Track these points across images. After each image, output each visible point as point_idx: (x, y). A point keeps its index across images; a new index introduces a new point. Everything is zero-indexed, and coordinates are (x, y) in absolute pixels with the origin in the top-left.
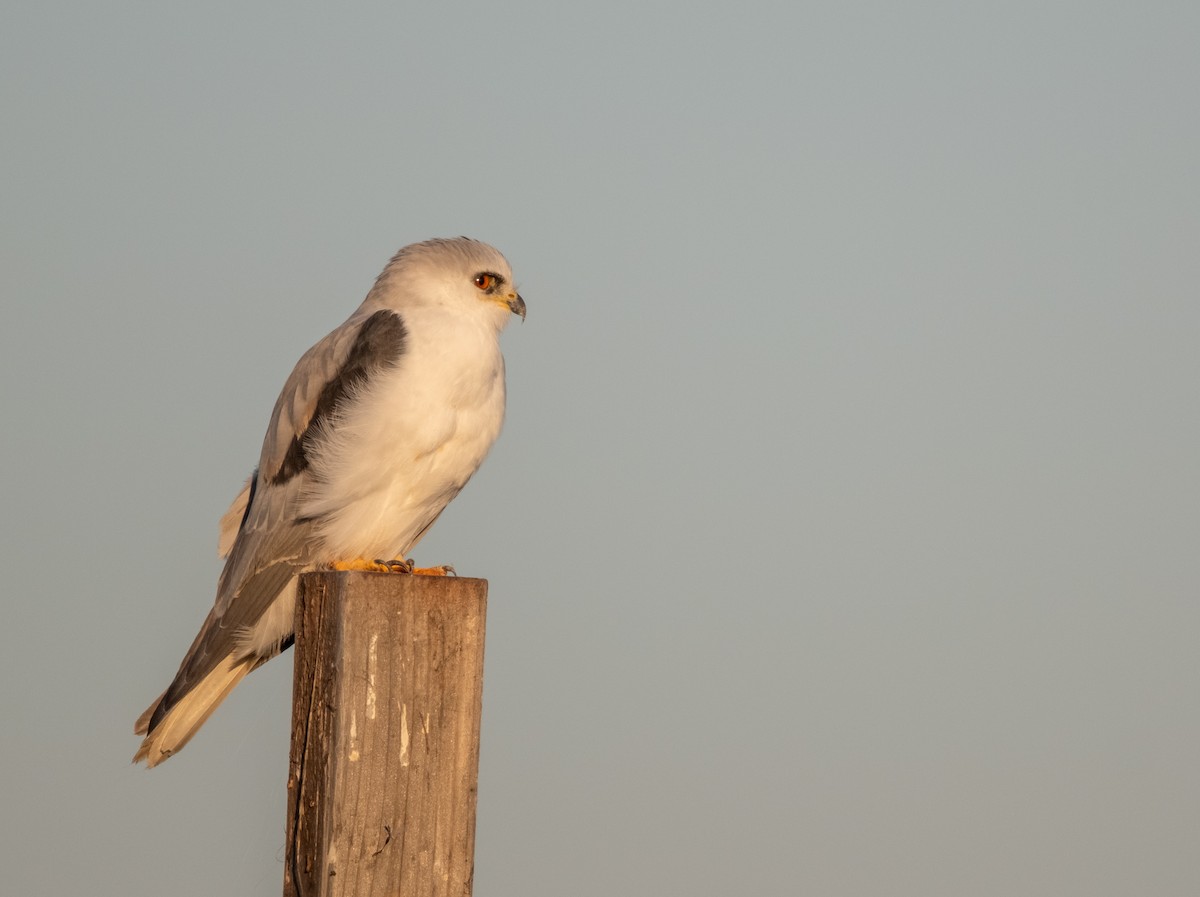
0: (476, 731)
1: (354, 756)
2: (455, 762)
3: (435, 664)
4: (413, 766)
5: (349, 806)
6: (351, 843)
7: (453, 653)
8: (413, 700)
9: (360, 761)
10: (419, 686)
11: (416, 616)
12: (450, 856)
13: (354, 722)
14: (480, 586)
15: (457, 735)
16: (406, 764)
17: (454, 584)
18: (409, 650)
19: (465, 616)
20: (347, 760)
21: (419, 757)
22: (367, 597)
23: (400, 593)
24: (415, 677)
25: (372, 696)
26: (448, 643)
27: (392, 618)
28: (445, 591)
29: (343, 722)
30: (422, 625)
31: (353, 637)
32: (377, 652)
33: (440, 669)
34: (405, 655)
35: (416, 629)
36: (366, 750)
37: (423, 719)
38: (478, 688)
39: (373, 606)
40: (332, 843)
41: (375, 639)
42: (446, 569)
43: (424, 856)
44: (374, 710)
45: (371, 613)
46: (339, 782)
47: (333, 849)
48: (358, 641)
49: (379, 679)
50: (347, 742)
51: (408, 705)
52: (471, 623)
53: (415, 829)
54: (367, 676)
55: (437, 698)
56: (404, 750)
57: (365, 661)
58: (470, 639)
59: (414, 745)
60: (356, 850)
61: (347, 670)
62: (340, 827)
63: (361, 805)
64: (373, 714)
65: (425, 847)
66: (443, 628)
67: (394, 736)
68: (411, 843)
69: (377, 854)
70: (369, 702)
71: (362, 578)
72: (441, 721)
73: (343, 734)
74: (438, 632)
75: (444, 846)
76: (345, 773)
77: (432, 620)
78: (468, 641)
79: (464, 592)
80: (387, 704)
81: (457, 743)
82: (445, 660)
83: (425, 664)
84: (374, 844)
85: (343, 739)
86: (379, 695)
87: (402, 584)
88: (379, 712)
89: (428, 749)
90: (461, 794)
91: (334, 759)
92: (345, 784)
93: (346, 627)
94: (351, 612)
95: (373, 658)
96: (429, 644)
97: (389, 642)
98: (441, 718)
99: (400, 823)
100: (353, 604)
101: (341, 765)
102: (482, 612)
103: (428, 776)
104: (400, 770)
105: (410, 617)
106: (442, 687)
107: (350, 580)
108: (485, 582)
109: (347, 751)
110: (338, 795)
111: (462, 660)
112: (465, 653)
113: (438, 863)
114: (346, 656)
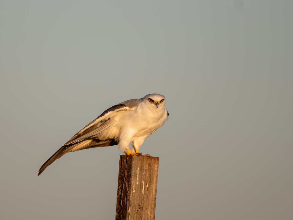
0: (156, 187)
1: (134, 191)
2: (152, 193)
3: (149, 174)
4: (145, 194)
5: (132, 202)
6: (133, 208)
7: (153, 172)
8: (145, 181)
9: (135, 192)
10: (146, 178)
11: (146, 164)
12: (151, 211)
13: (134, 185)
14: (158, 159)
15: (153, 188)
16: (143, 193)
17: (153, 158)
18: (145, 171)
19: (155, 164)
20: (133, 192)
21: (146, 192)
22: (137, 160)
23: (143, 160)
24: (146, 176)
25: (138, 180)
26: (152, 170)
27: (142, 164)
28: (151, 159)
29: (132, 185)
30: (147, 166)
31: (134, 168)
32: (139, 171)
33: (150, 174)
34: (144, 172)
35: (146, 167)
36: (136, 190)
37: (147, 184)
38: (157, 179)
39: (138, 162)
40: (129, 208)
41: (138, 168)
42: (148, 155)
43: (146, 211)
44: (138, 182)
45: (138, 163)
46: (131, 196)
47: (129, 209)
48: (135, 169)
49: (139, 176)
50: (133, 189)
51: (144, 182)
52: (156, 166)
53: (145, 205)
54: (137, 176)
55: (150, 180)
56: (143, 190)
57: (136, 173)
58: (156, 169)
59: (145, 189)
60: (134, 210)
61: (133, 174)
62: (131, 205)
63: (135, 201)
64: (138, 183)
65: (147, 210)
66: (151, 167)
67: (141, 187)
68: (144, 208)
69: (138, 210)
70: (137, 181)
71: (136, 156)
72: (150, 185)
73: (132, 187)
74: (150, 167)
75: (150, 209)
76: (132, 195)
77: (149, 165)
78: (155, 169)
79: (155, 160)
80: (140, 181)
81: (153, 189)
82: (151, 173)
83: (147, 174)
84: (137, 209)
85: (132, 188)
86: (139, 179)
87: (144, 158)
88: (139, 183)
89: (148, 190)
90: (153, 199)
91: (130, 191)
93: (133, 166)
94: (134, 163)
95: (138, 172)
96: (148, 170)
97: (141, 169)
98: (150, 184)
99: (142, 205)
100: (135, 162)
101: (131, 193)
102: (158, 163)
103: (147, 196)
104: (142, 194)
105: (145, 164)
106: (150, 178)
107: (134, 156)
109: (133, 190)
110: (131, 199)
111: (154, 173)
112: (155, 172)
113: (149, 213)
114: (133, 172)
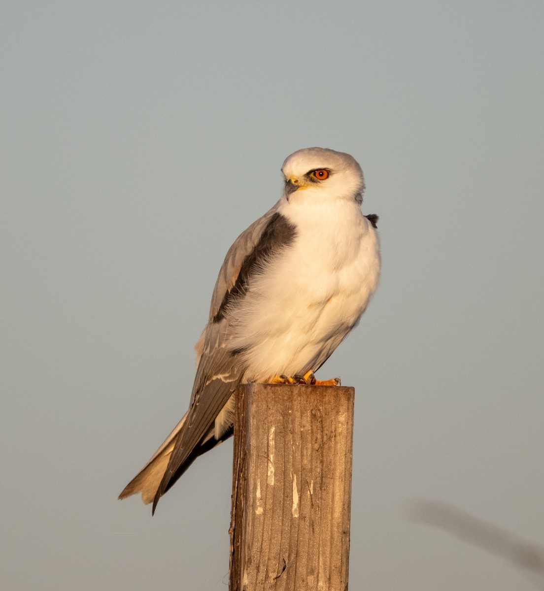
0: (348, 493)
1: (259, 511)
2: (332, 514)
3: (316, 446)
4: (302, 517)
5: (256, 545)
6: (258, 571)
7: (330, 438)
8: (302, 472)
9: (264, 514)
10: (305, 462)
11: (302, 413)
12: (330, 579)
13: (259, 487)
14: (349, 392)
15: (333, 495)
16: (296, 516)
17: (330, 391)
18: (298, 437)
19: (338, 413)
20: (254, 514)
21: (307, 511)
22: (267, 402)
23: (290, 399)
24: (302, 456)
25: (271, 469)
26: (326, 432)
27: (285, 415)
28: (323, 396)
29: (251, 488)
30: (307, 420)
31: (258, 429)
32: (275, 440)
33: (321, 447)
34: (294, 441)
35: (303, 423)
36: (268, 506)
37: (308, 484)
38: (349, 462)
39: (271, 407)
40: (245, 570)
41: (273, 429)
43: (311, 579)
44: (273, 479)
45: (270, 412)
46: (249, 529)
47: (245, 576)
48: (261, 430)
49: (276, 456)
50: (254, 501)
51: (297, 475)
52: (342, 418)
53: (304, 561)
54: (268, 455)
55: (319, 470)
56: (295, 506)
57: (266, 445)
58: (341, 429)
59: (303, 503)
60: (262, 576)
61: (253, 452)
62: (250, 561)
63: (265, 544)
64: (272, 482)
65: (312, 572)
66: (322, 421)
67: (288, 496)
68: (302, 570)
69: (276, 578)
70: (269, 473)
71: (263, 388)
72: (322, 485)
73: (251, 496)
74: (319, 424)
75: (325, 572)
76: (253, 523)
77: (314, 416)
78: (340, 430)
79: (337, 396)
80: (283, 475)
81: (333, 501)
82: (324, 444)
83: (310, 445)
84: (274, 571)
85: (252, 500)
86: (276, 469)
87: (292, 392)
88: (276, 480)
89: (312, 505)
90: (337, 536)
91: (246, 513)
92: (253, 531)
93: (253, 422)
94: (256, 412)
95: (272, 443)
96: (312, 432)
97: (283, 432)
98: (322, 484)
99: (293, 556)
100: (257, 406)
101: (250, 517)
102: (351, 410)
103: (312, 525)
104: (292, 519)
105: (298, 414)
106: (322, 462)
107: (255, 388)
108: (353, 389)
109: (254, 507)
110: (248, 537)
111: (336, 443)
112: (338, 438)
113: (321, 584)
114: (253, 442)
